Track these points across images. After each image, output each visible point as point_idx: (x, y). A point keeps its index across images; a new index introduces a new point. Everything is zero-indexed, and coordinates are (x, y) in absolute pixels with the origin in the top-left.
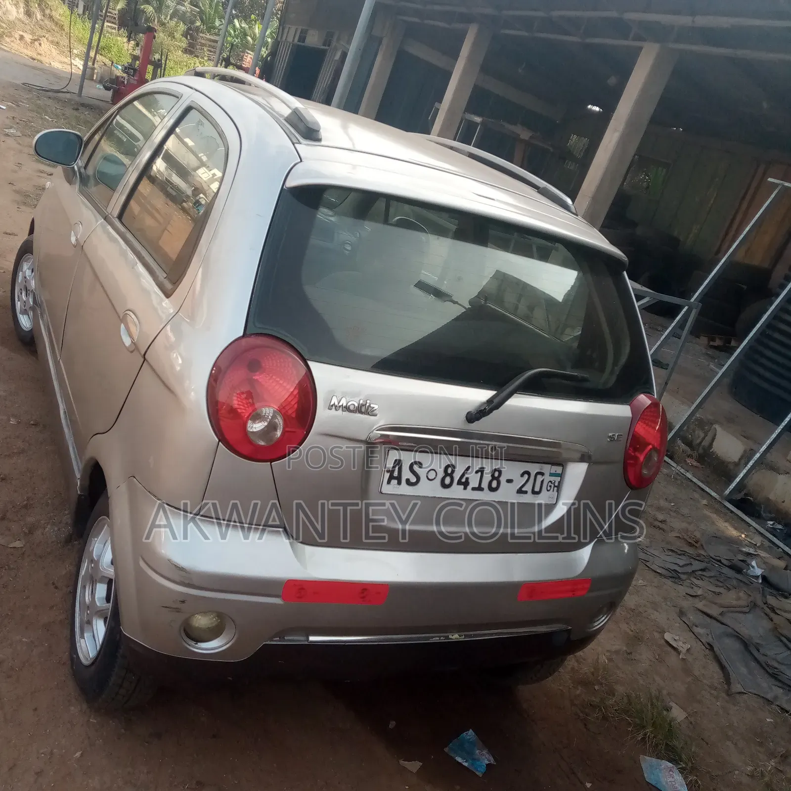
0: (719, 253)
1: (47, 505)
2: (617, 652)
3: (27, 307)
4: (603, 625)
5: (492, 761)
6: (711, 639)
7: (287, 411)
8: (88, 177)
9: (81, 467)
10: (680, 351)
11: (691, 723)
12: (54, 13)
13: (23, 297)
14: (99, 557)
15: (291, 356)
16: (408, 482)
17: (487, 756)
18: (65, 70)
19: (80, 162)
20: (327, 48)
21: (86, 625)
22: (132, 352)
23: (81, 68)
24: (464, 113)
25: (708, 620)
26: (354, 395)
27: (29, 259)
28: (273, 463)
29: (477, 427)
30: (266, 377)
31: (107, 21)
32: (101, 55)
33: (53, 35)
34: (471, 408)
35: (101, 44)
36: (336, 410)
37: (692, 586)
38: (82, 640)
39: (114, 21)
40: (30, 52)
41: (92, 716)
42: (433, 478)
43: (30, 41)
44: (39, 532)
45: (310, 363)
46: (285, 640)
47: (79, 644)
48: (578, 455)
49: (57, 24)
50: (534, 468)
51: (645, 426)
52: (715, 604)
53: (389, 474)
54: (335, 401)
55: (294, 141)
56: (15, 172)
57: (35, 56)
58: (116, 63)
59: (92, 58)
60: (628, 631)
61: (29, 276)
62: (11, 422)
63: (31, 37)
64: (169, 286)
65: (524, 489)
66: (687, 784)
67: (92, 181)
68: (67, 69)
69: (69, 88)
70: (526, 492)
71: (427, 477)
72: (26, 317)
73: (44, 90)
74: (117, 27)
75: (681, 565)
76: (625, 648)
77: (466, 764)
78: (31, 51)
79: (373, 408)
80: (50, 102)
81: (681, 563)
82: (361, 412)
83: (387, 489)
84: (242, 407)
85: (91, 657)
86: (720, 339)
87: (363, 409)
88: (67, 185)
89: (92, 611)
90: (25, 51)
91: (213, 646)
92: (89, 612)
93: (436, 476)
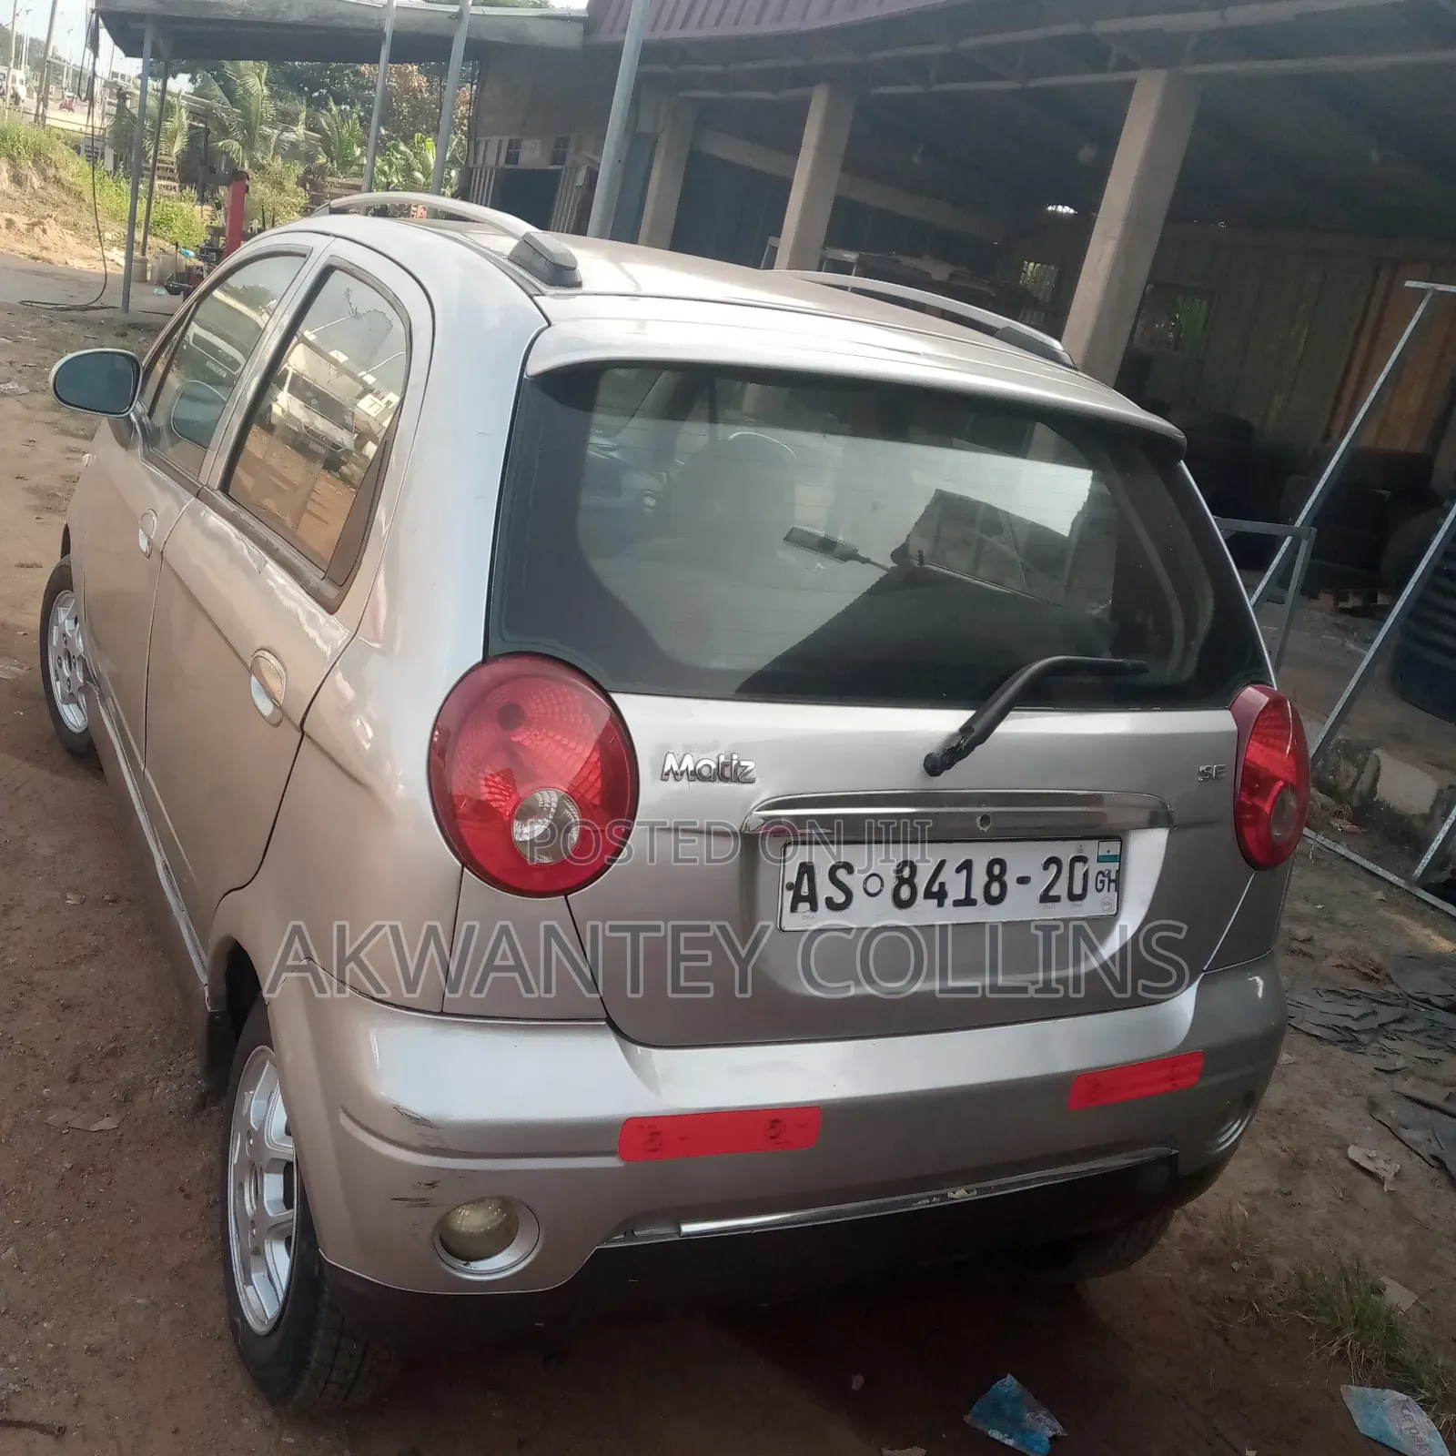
0: (1330, 440)
1: (152, 1044)
2: (1264, 1194)
3: (74, 690)
4: (1238, 1138)
5: (1060, 1431)
6: (1438, 1149)
7: (583, 796)
8: (158, 430)
9: (207, 961)
10: (1288, 626)
11: (1428, 1312)
12: (62, 174)
13: (65, 670)
14: (262, 1124)
15: (577, 687)
16: (831, 904)
17: (1049, 1421)
18: (95, 271)
19: (140, 407)
20: (559, 167)
21: (252, 1258)
22: (277, 725)
23: (122, 262)
24: (824, 248)
25: (1427, 1114)
26: (707, 749)
27: (68, 599)
28: (569, 897)
29: (949, 781)
30: (536, 735)
31: (160, 178)
32: (155, 235)
33: (65, 212)
34: (933, 746)
35: (154, 216)
36: (676, 780)
37: (1384, 1053)
38: (249, 1289)
39: (169, 174)
40: (28, 248)
41: (285, 1432)
42: (876, 890)
43: (25, 227)
44: (142, 1099)
45: (615, 697)
46: (636, 1239)
47: (243, 1296)
48: (1144, 816)
49: (70, 192)
50: (1066, 851)
51: (1261, 747)
52: (1433, 1080)
53: (792, 893)
54: (671, 763)
55: (532, 292)
56: (25, 456)
57: (37, 252)
58: (185, 248)
59: (139, 243)
60: (1278, 1151)
61: (71, 631)
62: (69, 902)
63: (26, 220)
64: (330, 592)
65: (1052, 893)
66: (1440, 1431)
67: (166, 439)
68: (99, 268)
69: (105, 301)
70: (1057, 899)
71: (865, 890)
72: (73, 707)
73: (63, 309)
74: (177, 185)
75: (1355, 1016)
76: (1277, 1186)
77: (1010, 1442)
78: (29, 244)
79: (746, 767)
80: (71, 328)
81: (1355, 1013)
82: (724, 779)
83: (791, 922)
84: (497, 797)
85: (269, 1317)
86: (1356, 594)
87: (728, 773)
88: (120, 450)
89: (261, 1228)
90: (19, 246)
91: (501, 1265)
92: (254, 1231)
93: (882, 885)
